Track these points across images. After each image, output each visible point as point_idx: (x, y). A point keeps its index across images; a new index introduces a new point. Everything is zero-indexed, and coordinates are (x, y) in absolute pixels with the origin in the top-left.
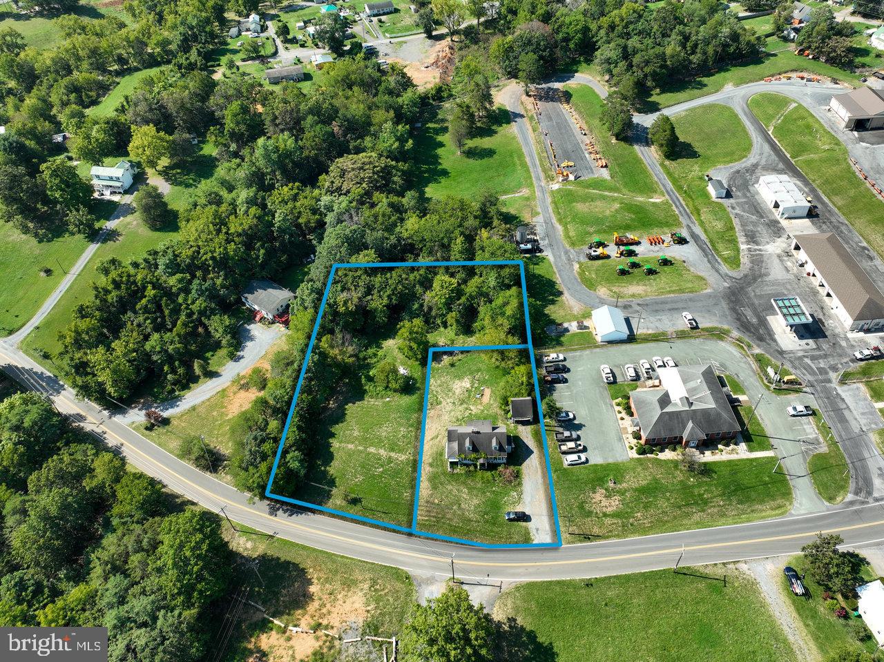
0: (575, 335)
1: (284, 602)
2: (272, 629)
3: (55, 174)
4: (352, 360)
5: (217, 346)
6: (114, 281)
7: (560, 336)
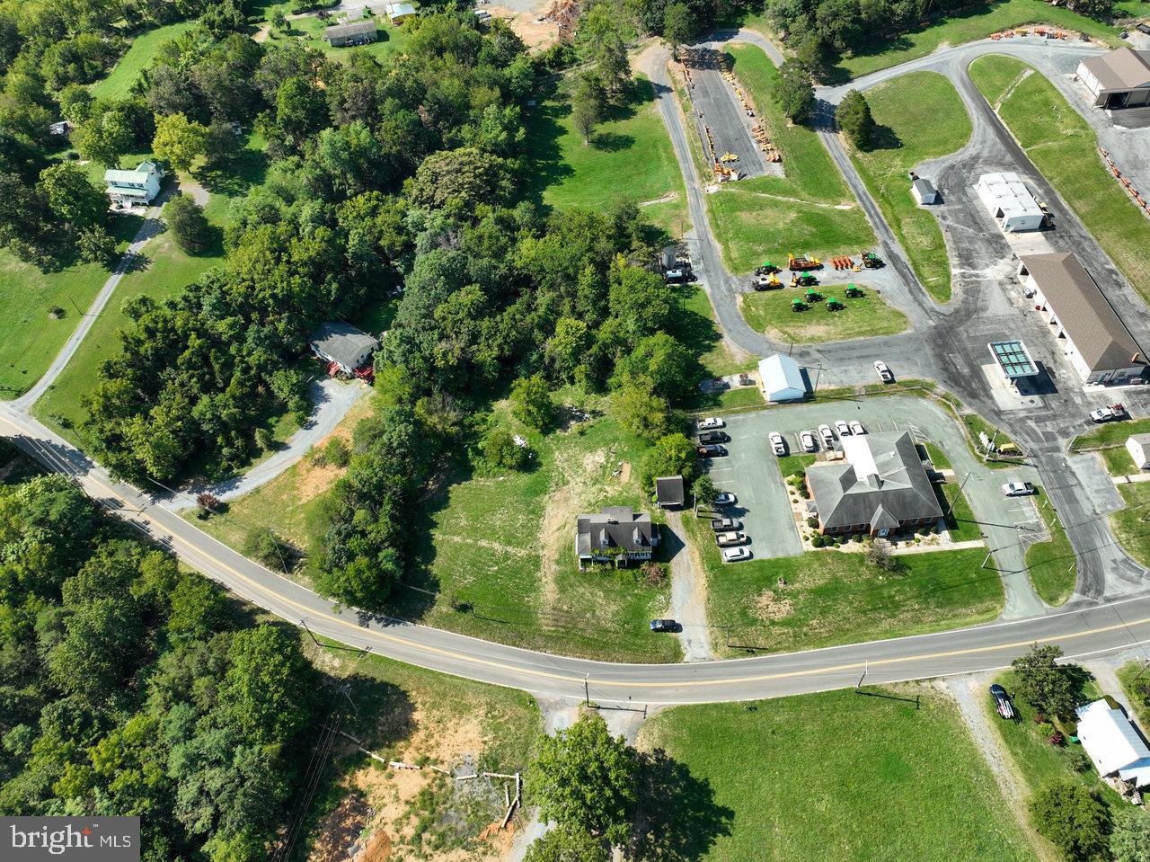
0: (737, 392)
1: (382, 731)
2: (369, 765)
3: (60, 182)
4: (455, 429)
5: (282, 409)
6: (147, 329)
7: (718, 395)
